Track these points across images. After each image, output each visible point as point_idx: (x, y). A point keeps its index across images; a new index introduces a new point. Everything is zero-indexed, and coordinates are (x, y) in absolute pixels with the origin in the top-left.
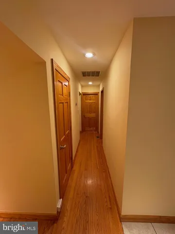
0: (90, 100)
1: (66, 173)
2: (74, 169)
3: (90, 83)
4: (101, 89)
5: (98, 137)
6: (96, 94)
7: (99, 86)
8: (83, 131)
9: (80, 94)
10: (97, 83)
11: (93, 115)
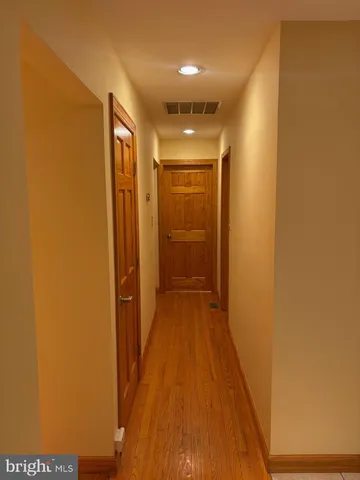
0: (188, 184)
1: (128, 380)
2: (144, 381)
3: (189, 132)
4: (222, 150)
5: (214, 306)
6: (208, 166)
7: (216, 140)
8: (164, 288)
9: (156, 165)
10: (211, 131)
11: (195, 235)
